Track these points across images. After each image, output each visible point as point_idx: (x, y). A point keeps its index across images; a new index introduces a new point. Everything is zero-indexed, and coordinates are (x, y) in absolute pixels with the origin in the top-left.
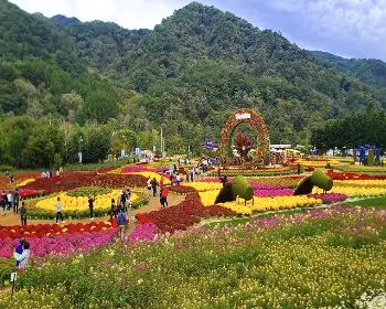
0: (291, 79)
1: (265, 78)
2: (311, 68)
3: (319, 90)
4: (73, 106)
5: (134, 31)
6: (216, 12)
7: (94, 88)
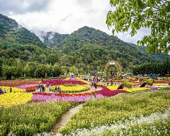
0: (121, 51)
1: (112, 50)
2: (128, 48)
3: (132, 55)
4: (43, 58)
5: (64, 35)
6: (94, 29)
7: (50, 53)
